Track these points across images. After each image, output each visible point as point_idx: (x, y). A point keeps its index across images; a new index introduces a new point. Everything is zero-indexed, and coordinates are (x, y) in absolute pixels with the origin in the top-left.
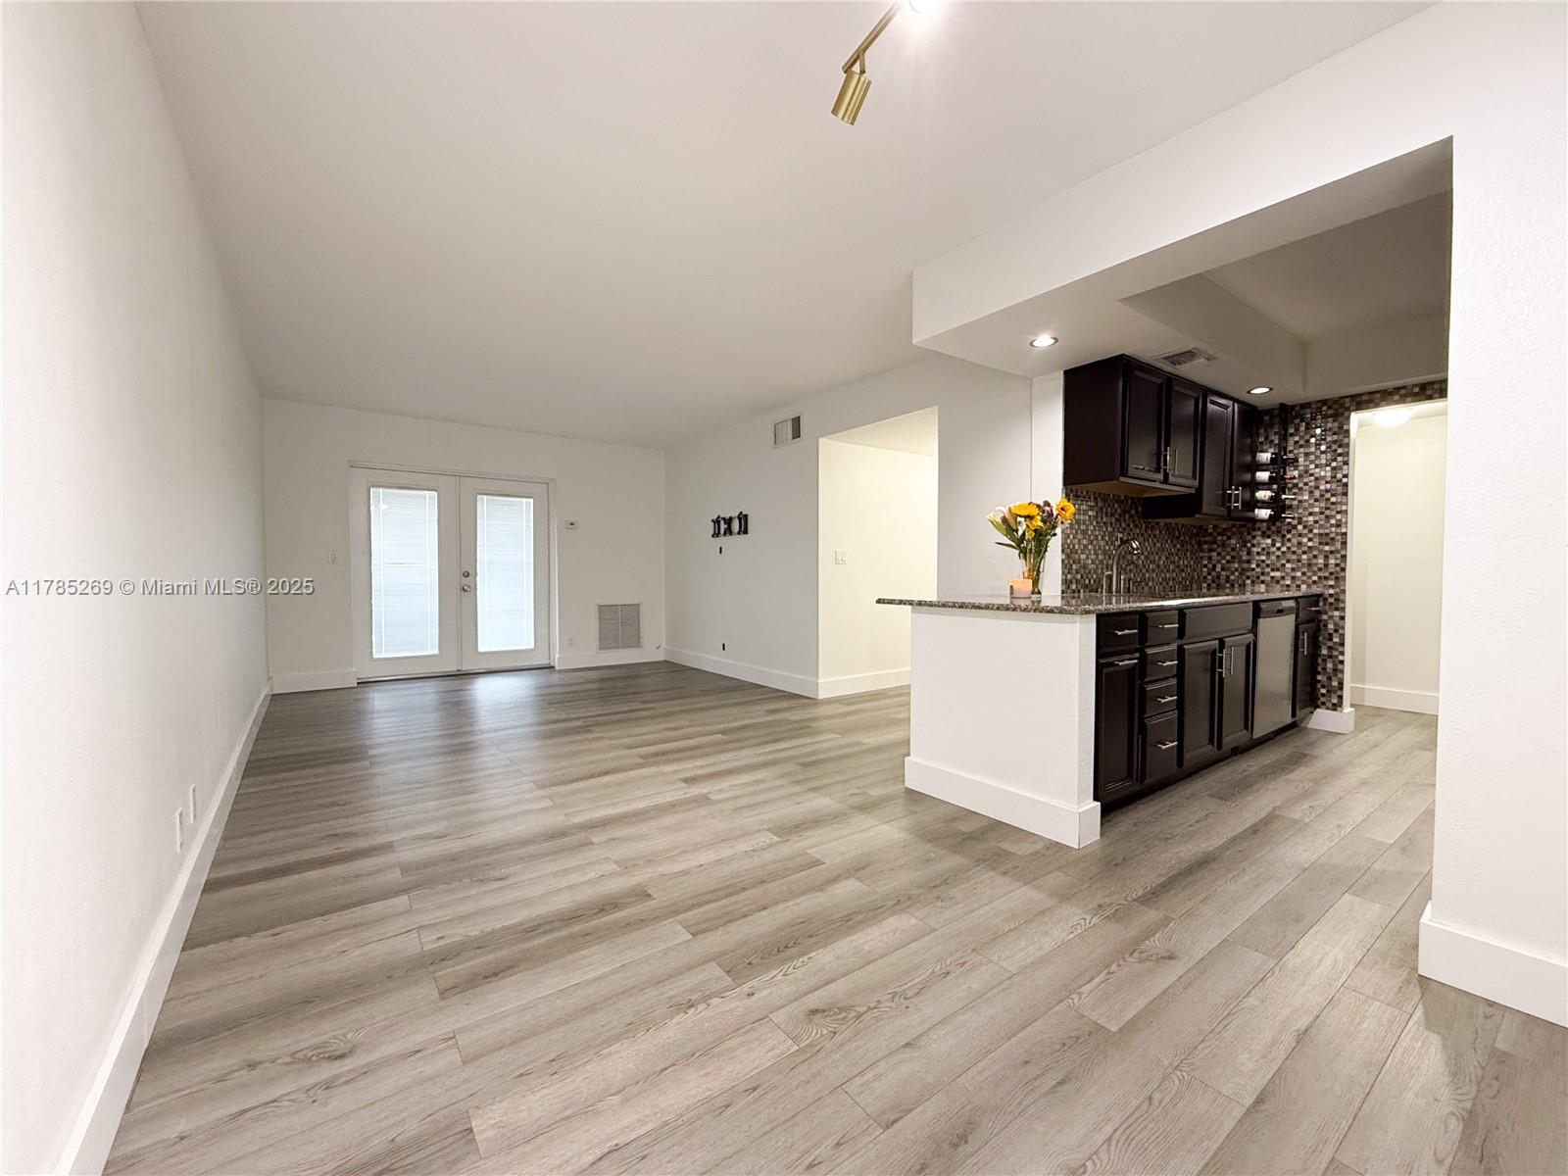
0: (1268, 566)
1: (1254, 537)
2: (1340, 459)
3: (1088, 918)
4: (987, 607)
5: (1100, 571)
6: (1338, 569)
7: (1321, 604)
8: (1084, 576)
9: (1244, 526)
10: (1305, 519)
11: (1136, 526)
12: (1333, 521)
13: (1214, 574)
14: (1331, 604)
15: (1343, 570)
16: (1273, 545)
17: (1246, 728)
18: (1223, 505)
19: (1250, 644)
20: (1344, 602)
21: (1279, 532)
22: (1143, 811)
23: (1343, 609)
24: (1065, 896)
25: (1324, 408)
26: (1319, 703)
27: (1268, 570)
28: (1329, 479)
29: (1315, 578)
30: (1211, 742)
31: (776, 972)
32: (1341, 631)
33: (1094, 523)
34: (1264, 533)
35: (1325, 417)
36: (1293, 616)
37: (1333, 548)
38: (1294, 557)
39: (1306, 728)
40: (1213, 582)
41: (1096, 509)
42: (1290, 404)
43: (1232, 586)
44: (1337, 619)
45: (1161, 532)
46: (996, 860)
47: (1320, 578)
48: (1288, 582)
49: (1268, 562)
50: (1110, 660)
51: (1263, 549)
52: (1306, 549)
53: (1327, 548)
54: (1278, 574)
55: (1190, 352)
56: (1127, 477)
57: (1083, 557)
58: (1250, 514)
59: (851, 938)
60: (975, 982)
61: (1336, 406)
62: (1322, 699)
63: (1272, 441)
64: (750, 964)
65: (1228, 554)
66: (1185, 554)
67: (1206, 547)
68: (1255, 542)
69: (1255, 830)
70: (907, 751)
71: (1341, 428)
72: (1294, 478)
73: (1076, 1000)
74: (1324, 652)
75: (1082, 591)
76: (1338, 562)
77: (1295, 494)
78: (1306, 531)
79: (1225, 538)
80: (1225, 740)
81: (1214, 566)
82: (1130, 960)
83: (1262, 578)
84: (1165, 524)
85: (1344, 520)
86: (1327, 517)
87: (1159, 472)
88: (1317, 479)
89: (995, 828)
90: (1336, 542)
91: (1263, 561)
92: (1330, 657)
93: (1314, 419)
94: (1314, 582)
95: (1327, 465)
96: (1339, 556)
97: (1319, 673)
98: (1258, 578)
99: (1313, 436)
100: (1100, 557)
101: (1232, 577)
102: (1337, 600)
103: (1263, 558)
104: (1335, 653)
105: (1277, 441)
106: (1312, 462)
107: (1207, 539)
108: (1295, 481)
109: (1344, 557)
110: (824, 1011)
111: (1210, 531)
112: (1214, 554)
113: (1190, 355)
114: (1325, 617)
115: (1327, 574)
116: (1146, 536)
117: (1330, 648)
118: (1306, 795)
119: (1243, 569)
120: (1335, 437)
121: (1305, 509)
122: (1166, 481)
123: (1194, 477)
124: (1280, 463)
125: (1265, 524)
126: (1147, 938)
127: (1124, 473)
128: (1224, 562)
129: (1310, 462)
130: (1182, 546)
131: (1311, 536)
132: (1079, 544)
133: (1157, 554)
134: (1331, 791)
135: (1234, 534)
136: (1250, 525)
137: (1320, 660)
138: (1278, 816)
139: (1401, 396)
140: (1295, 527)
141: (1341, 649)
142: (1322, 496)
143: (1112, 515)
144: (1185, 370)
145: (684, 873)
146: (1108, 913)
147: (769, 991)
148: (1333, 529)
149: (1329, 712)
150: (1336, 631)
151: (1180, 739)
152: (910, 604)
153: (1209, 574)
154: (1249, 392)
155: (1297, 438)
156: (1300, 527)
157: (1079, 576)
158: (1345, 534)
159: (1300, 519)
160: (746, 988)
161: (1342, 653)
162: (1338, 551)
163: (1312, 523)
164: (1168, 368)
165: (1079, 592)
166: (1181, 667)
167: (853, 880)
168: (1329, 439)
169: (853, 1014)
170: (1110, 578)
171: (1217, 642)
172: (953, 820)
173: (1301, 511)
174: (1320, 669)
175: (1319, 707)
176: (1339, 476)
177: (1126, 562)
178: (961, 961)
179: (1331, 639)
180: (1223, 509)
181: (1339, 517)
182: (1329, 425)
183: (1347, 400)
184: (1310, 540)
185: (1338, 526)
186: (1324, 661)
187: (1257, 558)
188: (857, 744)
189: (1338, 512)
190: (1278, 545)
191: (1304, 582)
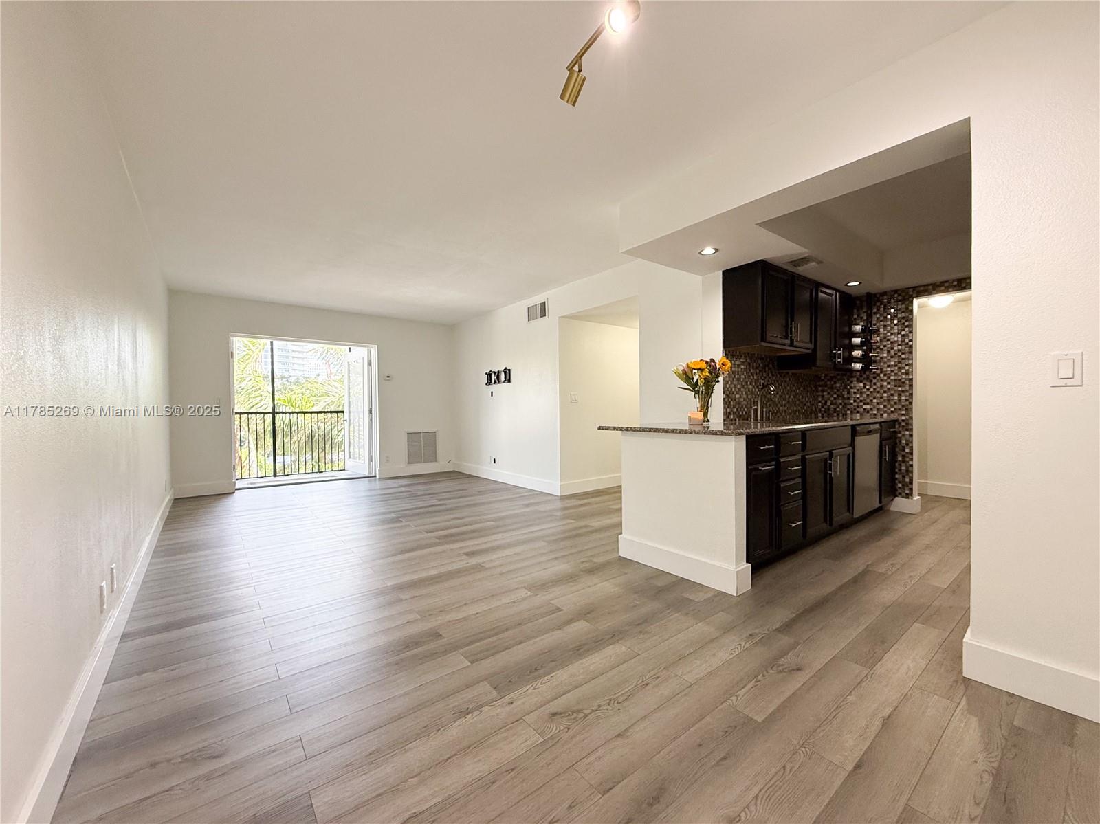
0: (861, 401)
1: (852, 382)
2: (907, 329)
3: (743, 643)
4: (673, 431)
5: (749, 406)
6: (907, 403)
7: (897, 426)
8: (739, 409)
9: (845, 375)
10: (885, 370)
11: (773, 375)
12: (903, 371)
13: (826, 407)
14: (903, 426)
15: (911, 403)
16: (865, 387)
17: (849, 510)
18: (831, 361)
19: (849, 454)
20: (912, 425)
21: (868, 378)
22: (780, 569)
23: (912, 430)
24: (727, 629)
25: (896, 295)
26: (897, 493)
27: (862, 404)
28: (900, 343)
29: (893, 409)
30: (825, 521)
31: (528, 687)
32: (910, 445)
33: (745, 373)
34: (858, 379)
35: (898, 301)
36: (879, 435)
37: (903, 389)
38: (878, 395)
39: (889, 510)
40: (825, 412)
41: (746, 364)
42: (873, 293)
43: (838, 415)
44: (908, 437)
45: (790, 380)
46: (681, 605)
47: (895, 409)
48: (875, 412)
49: (861, 399)
50: (754, 466)
51: (858, 390)
52: (885, 389)
53: (900, 389)
54: (868, 407)
55: (805, 258)
56: (765, 342)
57: (737, 396)
58: (849, 367)
59: (580, 662)
60: (666, 690)
61: (903, 294)
62: (900, 491)
63: (862, 318)
64: (510, 682)
65: (835, 393)
66: (807, 394)
67: (820, 388)
68: (852, 385)
69: (855, 580)
70: (620, 531)
71: (907, 308)
72: (877, 342)
73: (734, 702)
74: (900, 459)
75: (737, 419)
76: (907, 398)
77: (878, 353)
78: (886, 378)
79: (832, 383)
80: (835, 519)
81: (826, 402)
82: (771, 672)
83: (858, 409)
84: (793, 374)
85: (910, 370)
86: (899, 368)
87: (787, 339)
88: (892, 343)
89: (681, 583)
90: (905, 385)
91: (858, 398)
92: (904, 462)
93: (889, 302)
94: (892, 412)
95: (899, 334)
96: (908, 394)
97: (897, 473)
98: (855, 409)
99: (888, 314)
100: (749, 397)
101: (838, 409)
102: (907, 424)
103: (858, 396)
104: (907, 460)
105: (865, 318)
106: (888, 331)
107: (821, 383)
108: (878, 344)
109: (911, 394)
110: (561, 714)
111: (823, 378)
112: (825, 394)
113: (805, 260)
114: (899, 435)
115: (900, 407)
116: (780, 382)
117: (903, 456)
118: (890, 555)
119: (845, 404)
120: (903, 315)
121: (885, 363)
122: (792, 344)
123: (811, 342)
124: (868, 332)
125: (859, 373)
126: (782, 657)
127: (763, 339)
128: (832, 399)
129: (887, 331)
130: (804, 389)
131: (889, 381)
132: (735, 388)
133: (788, 394)
134: (905, 554)
135: (839, 380)
136: (848, 374)
137: (897, 464)
138: (869, 571)
139: (945, 287)
140: (878, 375)
141: (910, 457)
142: (895, 354)
143: (757, 368)
144: (801, 270)
145: (464, 619)
146: (757, 639)
147: (522, 701)
148: (904, 376)
149: (904, 499)
150: (907, 444)
151: (805, 520)
152: (621, 430)
153: (823, 407)
154: (846, 285)
155: (878, 316)
156: (882, 375)
157: (735, 410)
158: (912, 379)
159: (881, 369)
160: (507, 699)
161: (912, 460)
162: (907, 391)
163: (889, 372)
164: (793, 270)
165: (736, 420)
166: (804, 470)
167: (583, 621)
168: (899, 316)
169: (581, 715)
170: (756, 410)
171: (828, 453)
172: (652, 578)
173: (882, 364)
174: (897, 470)
175: (897, 496)
176: (907, 341)
177: (767, 400)
178: (658, 675)
179: (904, 450)
180: (830, 363)
181: (907, 368)
182: (899, 307)
183: (911, 290)
184: (889, 383)
185: (907, 373)
186: (900, 465)
187: (854, 396)
188: (586, 526)
189: (907, 365)
190: (868, 387)
191: (885, 412)
